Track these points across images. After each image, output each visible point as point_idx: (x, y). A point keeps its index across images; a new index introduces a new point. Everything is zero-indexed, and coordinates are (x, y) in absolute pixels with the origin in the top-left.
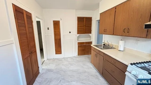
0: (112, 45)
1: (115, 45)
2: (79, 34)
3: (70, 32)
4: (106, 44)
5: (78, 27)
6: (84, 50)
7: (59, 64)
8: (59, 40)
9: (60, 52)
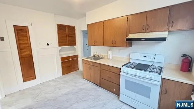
0: (102, 55)
1: (105, 55)
2: (61, 47)
3: (48, 45)
4: (95, 55)
5: (59, 37)
6: (70, 66)
7: (39, 95)
8: (30, 57)
9: (33, 77)
